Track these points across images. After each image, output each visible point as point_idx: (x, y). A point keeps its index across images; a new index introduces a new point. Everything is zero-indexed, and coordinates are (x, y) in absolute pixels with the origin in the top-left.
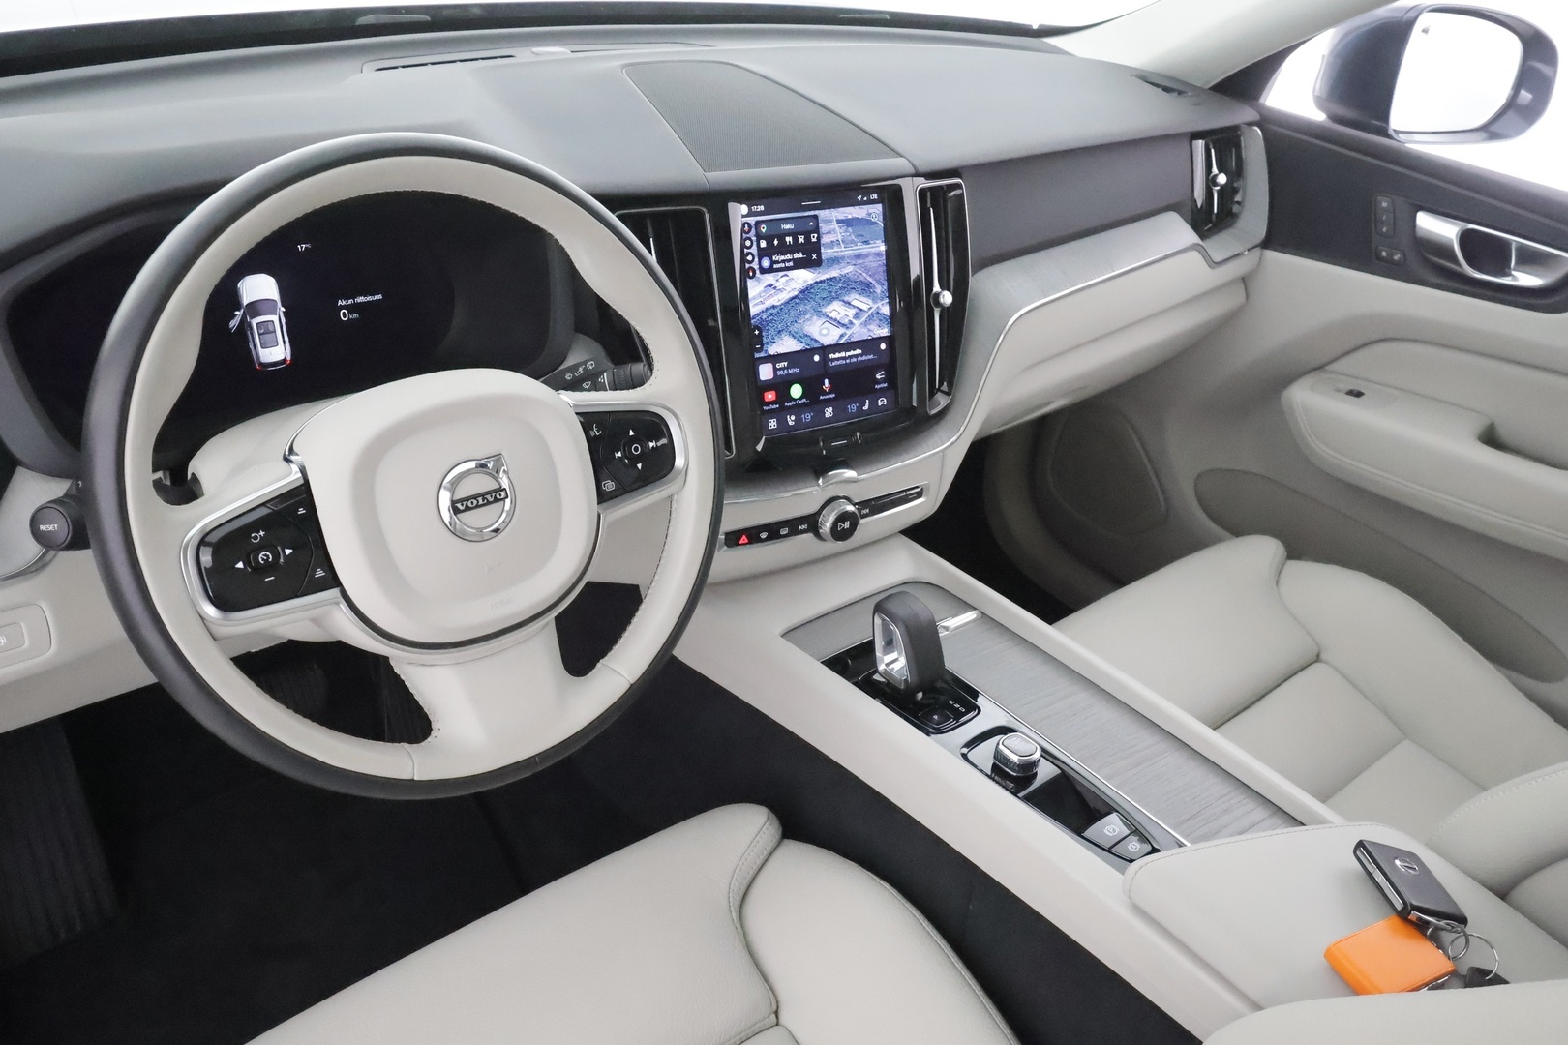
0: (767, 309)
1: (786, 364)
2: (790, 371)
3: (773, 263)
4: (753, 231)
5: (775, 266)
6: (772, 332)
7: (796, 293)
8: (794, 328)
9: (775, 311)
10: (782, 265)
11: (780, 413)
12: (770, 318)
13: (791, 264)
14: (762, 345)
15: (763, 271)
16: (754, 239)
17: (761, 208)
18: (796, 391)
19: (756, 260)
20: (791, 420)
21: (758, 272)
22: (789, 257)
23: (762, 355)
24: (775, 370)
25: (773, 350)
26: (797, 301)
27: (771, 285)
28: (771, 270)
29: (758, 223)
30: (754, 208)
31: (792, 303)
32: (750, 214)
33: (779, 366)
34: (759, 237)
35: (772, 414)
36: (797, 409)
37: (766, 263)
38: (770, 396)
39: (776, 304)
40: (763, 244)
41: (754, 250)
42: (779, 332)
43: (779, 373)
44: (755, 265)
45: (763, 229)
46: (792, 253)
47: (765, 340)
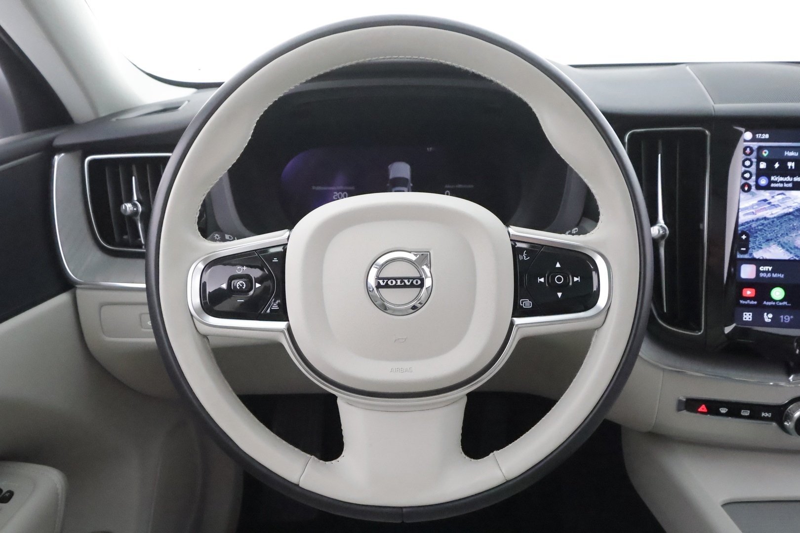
0: (758, 220)
1: (770, 268)
2: (774, 275)
3: (770, 182)
4: (755, 154)
5: (773, 185)
6: (760, 239)
7: (791, 210)
8: (785, 239)
9: (766, 222)
10: (781, 185)
11: (758, 311)
12: (760, 227)
13: (790, 185)
14: (748, 249)
15: (759, 187)
16: (754, 160)
17: (767, 136)
18: (778, 294)
19: (754, 178)
20: (768, 317)
21: (753, 188)
22: (789, 179)
23: (746, 256)
24: (758, 272)
25: (758, 254)
26: (792, 217)
27: (765, 200)
28: (767, 188)
29: (760, 149)
30: (758, 136)
31: (786, 218)
32: (754, 140)
33: (761, 268)
34: (760, 159)
35: (748, 308)
36: (776, 309)
37: (763, 181)
38: (749, 292)
39: (768, 216)
40: (763, 165)
41: (753, 169)
42: (768, 240)
43: (762, 275)
44: (752, 182)
45: (765, 153)
46: (793, 176)
47: (751, 245)
